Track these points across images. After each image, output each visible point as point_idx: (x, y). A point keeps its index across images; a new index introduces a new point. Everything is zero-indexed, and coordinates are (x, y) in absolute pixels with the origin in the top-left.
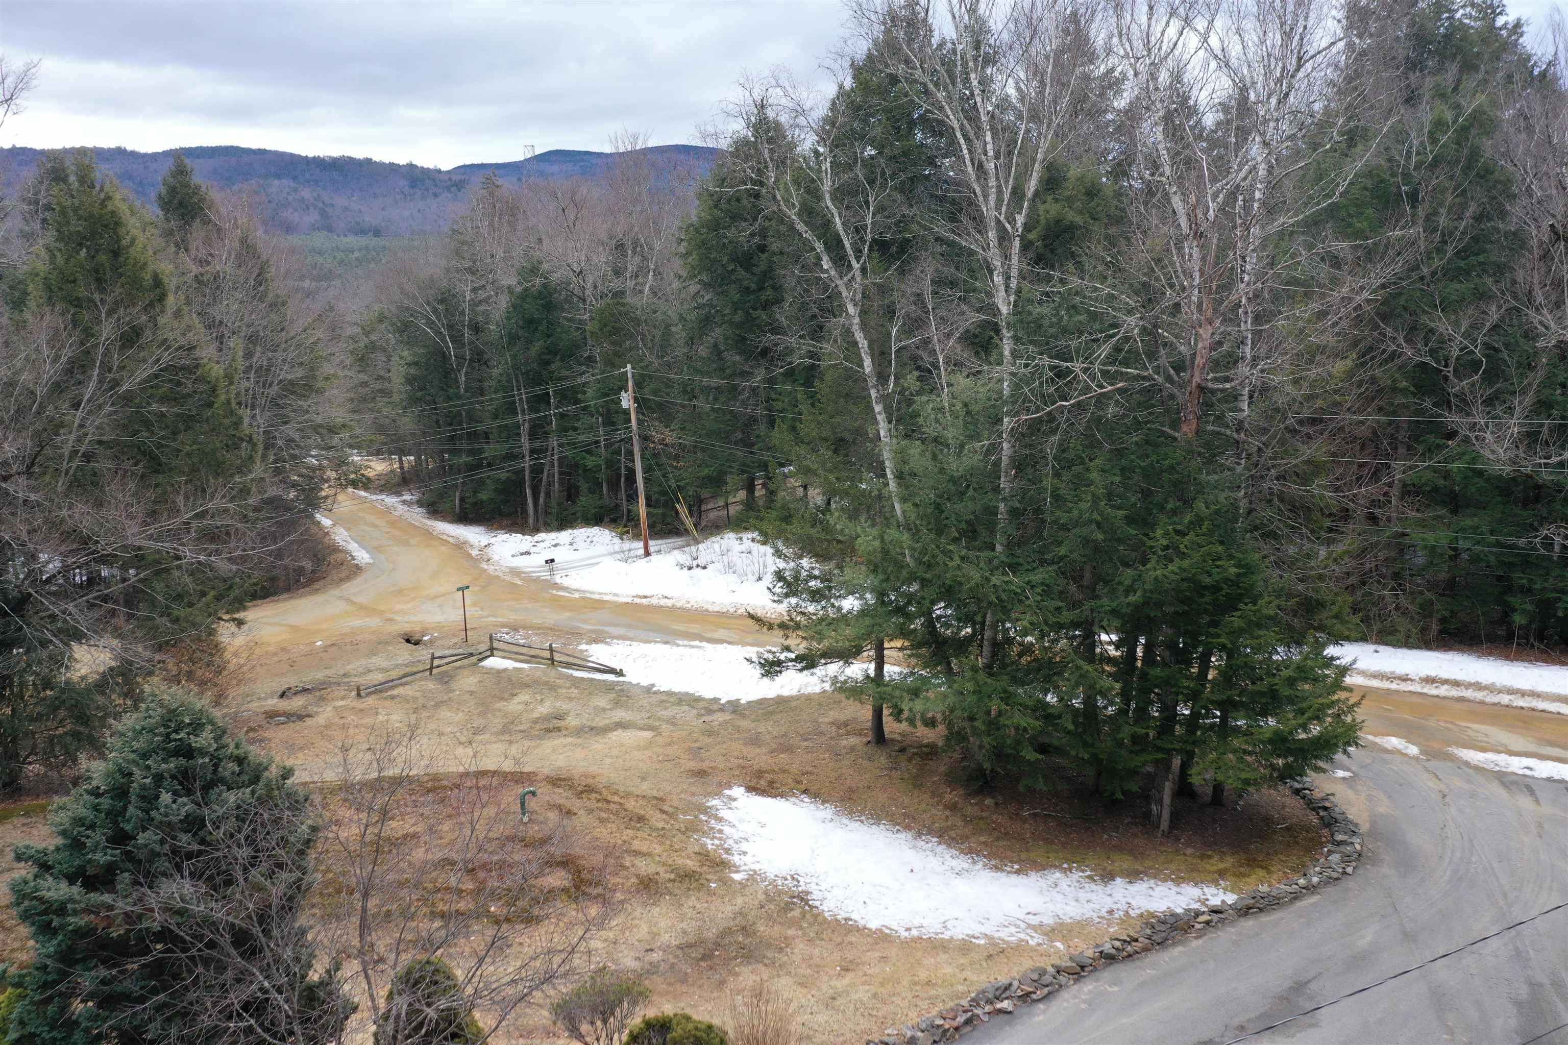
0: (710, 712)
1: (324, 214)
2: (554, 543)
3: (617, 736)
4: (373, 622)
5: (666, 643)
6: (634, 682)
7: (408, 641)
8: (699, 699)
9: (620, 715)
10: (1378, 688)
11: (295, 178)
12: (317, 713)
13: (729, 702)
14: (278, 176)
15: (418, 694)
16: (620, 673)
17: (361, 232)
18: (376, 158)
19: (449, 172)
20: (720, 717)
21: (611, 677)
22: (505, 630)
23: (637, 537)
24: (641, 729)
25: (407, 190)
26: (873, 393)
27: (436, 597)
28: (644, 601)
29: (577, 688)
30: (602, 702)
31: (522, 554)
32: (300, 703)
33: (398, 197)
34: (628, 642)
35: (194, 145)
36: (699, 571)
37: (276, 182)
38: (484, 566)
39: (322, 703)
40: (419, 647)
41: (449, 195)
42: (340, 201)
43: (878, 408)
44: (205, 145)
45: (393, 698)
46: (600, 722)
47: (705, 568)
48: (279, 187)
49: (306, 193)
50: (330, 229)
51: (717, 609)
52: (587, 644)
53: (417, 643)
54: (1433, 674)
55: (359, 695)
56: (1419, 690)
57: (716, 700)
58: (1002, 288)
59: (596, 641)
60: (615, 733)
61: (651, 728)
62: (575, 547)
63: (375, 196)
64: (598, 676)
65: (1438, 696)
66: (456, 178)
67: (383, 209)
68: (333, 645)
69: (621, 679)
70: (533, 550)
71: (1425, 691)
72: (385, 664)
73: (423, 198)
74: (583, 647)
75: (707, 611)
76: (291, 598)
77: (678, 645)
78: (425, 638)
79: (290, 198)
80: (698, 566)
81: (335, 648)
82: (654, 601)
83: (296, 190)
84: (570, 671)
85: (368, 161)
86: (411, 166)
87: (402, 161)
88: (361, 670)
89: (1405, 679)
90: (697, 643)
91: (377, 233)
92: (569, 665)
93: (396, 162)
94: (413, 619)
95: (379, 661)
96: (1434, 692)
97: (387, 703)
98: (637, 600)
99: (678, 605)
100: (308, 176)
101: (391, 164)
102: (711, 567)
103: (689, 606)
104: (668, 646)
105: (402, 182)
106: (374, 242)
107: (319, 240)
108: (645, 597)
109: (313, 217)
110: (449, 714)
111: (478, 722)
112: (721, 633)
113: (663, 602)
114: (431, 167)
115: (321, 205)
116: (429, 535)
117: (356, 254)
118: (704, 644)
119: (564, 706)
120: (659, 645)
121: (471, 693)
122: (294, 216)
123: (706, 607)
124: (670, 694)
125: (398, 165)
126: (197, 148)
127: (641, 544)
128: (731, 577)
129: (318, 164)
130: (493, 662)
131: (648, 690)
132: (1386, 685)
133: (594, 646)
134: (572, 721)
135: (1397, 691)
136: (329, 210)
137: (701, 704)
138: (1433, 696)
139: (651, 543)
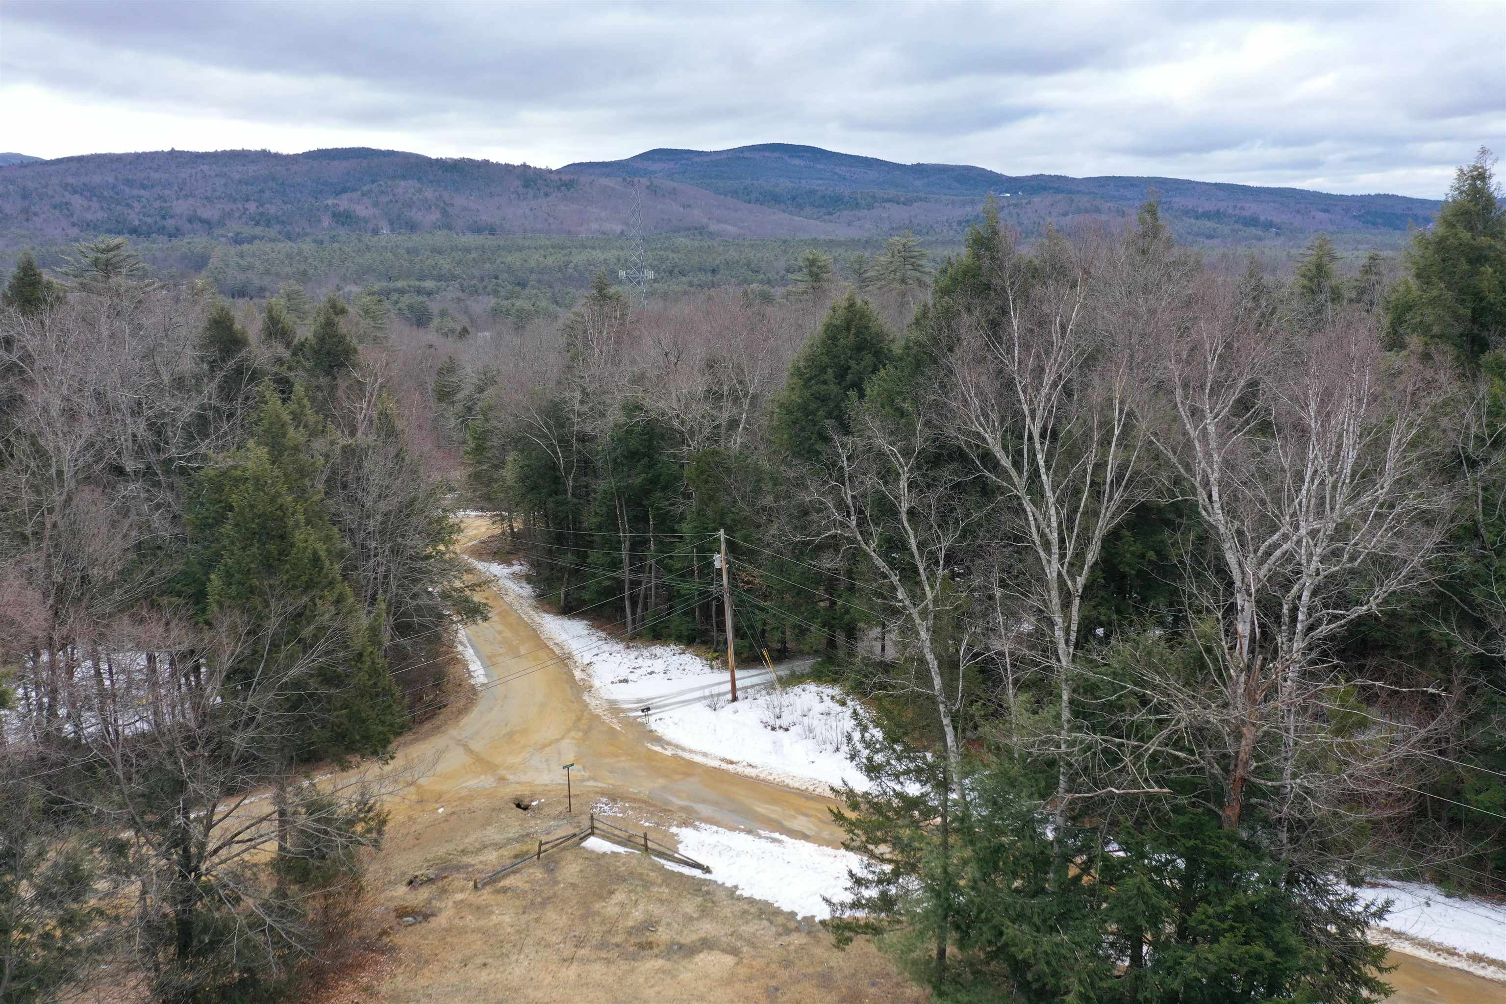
0: (787, 931)
1: (445, 214)
2: (649, 670)
3: (703, 959)
4: (486, 781)
5: (749, 832)
6: (720, 882)
7: (518, 806)
8: (778, 912)
9: (707, 928)
10: (1425, 961)
11: (419, 179)
12: (440, 910)
13: (805, 918)
14: (404, 177)
15: (527, 886)
16: (707, 870)
17: (477, 230)
18: (493, 160)
19: (558, 171)
20: (797, 939)
21: (697, 873)
22: (604, 800)
23: (725, 665)
24: (724, 951)
25: (521, 190)
26: (942, 708)
27: (544, 746)
28: (730, 767)
29: (668, 885)
30: (689, 906)
31: (620, 681)
32: (426, 895)
33: (512, 196)
34: (715, 828)
35: (330, 147)
36: (780, 733)
37: (402, 183)
38: (586, 697)
39: (444, 897)
40: (529, 814)
41: (560, 195)
42: (460, 201)
43: (946, 721)
44: (340, 147)
45: (505, 890)
46: (689, 937)
47: (787, 730)
48: (405, 188)
49: (429, 193)
50: (450, 228)
51: (797, 785)
52: (678, 826)
53: (526, 808)
54: (1481, 952)
55: (475, 886)
56: (1466, 968)
57: (793, 914)
58: (1062, 641)
59: (685, 824)
60: (701, 956)
61: (734, 951)
62: (669, 675)
63: (491, 195)
64: (687, 871)
65: (1484, 978)
66: (565, 178)
67: (498, 208)
68: (454, 813)
69: (708, 876)
70: (631, 677)
71: (1471, 969)
72: (498, 838)
73: (535, 197)
74: (674, 830)
75: (787, 786)
76: (416, 740)
77: (760, 837)
78: (534, 804)
79: (415, 198)
80: (781, 727)
81: (455, 816)
82: (739, 769)
83: (420, 191)
84: (663, 861)
85: (486, 163)
86: (525, 166)
87: (517, 162)
88: (477, 845)
89: (1452, 952)
90: (776, 835)
91: (492, 232)
92: (661, 855)
93: (511, 163)
94: (524, 778)
95: (492, 834)
96: (1481, 972)
97: (501, 898)
98: (724, 766)
99: (762, 776)
100: (431, 177)
101: (507, 165)
102: (792, 729)
103: (771, 778)
104: (750, 838)
105: (517, 183)
106: (490, 241)
107: (440, 238)
108: (732, 763)
109: (434, 216)
110: (554, 917)
111: (579, 930)
112: (800, 823)
113: (749, 771)
114: (543, 167)
115: (442, 205)
116: (535, 636)
117: (474, 255)
118: (784, 838)
119: (656, 910)
120: (742, 834)
121: (574, 886)
122: (416, 215)
123: (787, 781)
124: (751, 901)
125: (513, 166)
126: (333, 150)
127: (727, 676)
128: (810, 744)
129: (440, 164)
130: (595, 844)
131: (732, 892)
132: (1432, 957)
133: (684, 829)
134: (663, 935)
135: (1444, 967)
136: (449, 209)
137: (780, 920)
138: (1479, 977)
139: (739, 674)
